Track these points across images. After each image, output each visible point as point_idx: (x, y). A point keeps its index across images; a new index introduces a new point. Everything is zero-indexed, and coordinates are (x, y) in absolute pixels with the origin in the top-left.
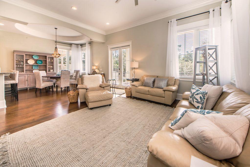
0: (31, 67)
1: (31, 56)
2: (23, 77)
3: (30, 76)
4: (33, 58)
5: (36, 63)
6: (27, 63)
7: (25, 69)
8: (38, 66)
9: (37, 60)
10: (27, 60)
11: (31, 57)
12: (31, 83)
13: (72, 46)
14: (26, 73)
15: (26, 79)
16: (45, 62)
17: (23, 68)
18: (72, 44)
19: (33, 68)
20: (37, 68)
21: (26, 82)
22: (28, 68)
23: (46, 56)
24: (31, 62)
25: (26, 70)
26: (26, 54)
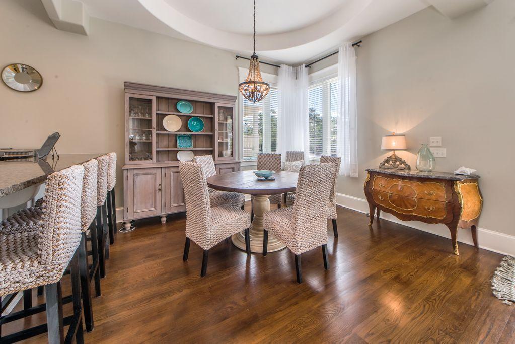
0: (172, 143)
1: (171, 101)
2: (149, 177)
3: (168, 172)
4: (178, 111)
5: (185, 127)
6: (160, 127)
7: (154, 149)
8: (190, 137)
9: (189, 117)
10: (161, 117)
11: (172, 108)
12: (172, 200)
13: (280, 70)
14: (158, 161)
15: (157, 187)
16: (210, 125)
17: (151, 142)
18: (282, 66)
19: (178, 144)
20: (189, 144)
21: (158, 195)
22: (165, 145)
23: (212, 105)
24: (172, 125)
25: (158, 152)
26: (158, 98)
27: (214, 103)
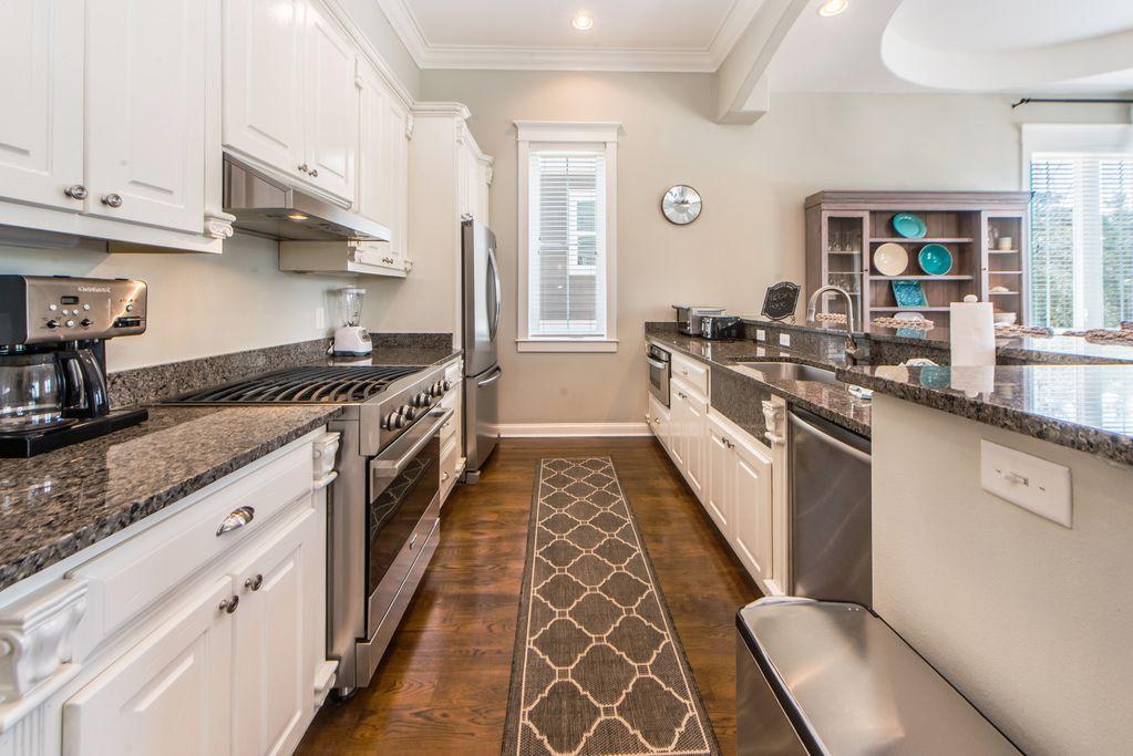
4: (899, 235)
5: (914, 268)
7: (867, 309)
8: (916, 285)
9: (920, 246)
11: (881, 229)
19: (898, 299)
20: (917, 300)
23: (970, 216)
24: (891, 261)
26: (873, 213)
27: (978, 213)
